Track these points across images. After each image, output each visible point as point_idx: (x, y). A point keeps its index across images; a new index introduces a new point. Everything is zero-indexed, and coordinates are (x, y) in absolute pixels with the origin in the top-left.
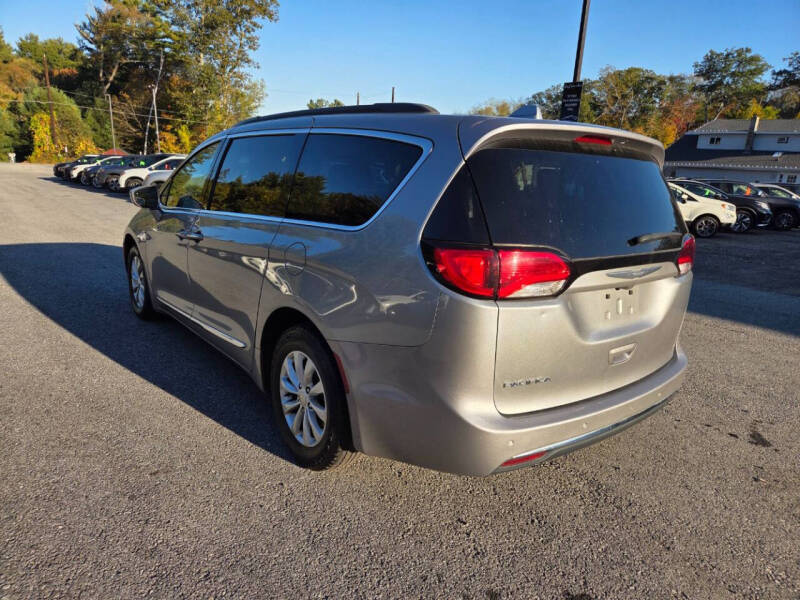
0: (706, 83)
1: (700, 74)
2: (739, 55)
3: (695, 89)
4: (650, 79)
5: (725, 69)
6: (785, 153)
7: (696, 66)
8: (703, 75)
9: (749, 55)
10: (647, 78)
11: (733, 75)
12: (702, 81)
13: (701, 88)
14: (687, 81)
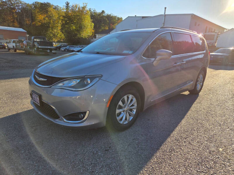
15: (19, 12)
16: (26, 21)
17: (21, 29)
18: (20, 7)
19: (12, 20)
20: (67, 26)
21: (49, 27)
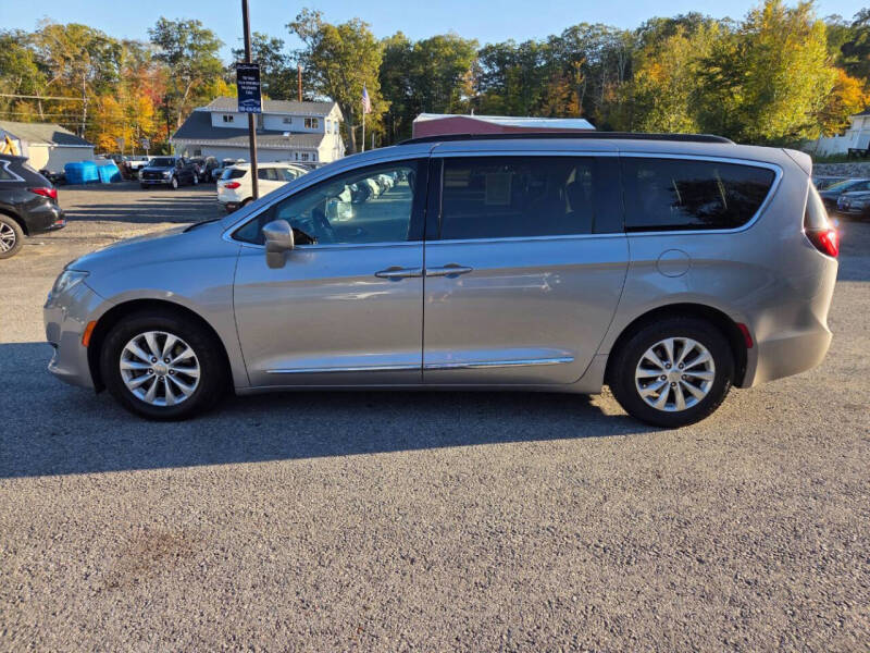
0: (165, 52)
1: (156, 42)
2: (192, 27)
3: (154, 58)
4: (103, 41)
5: (181, 40)
6: (292, 133)
7: (151, 32)
8: (161, 43)
9: (201, 29)
10: (98, 39)
11: (191, 47)
12: (159, 50)
13: (162, 57)
14: (143, 48)
15: (595, 64)
16: (606, 91)
17: (584, 120)
18: (600, 47)
19: (565, 96)
20: (709, 96)
21: (652, 106)
